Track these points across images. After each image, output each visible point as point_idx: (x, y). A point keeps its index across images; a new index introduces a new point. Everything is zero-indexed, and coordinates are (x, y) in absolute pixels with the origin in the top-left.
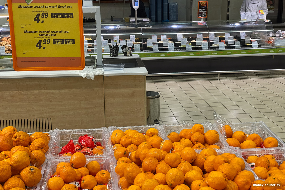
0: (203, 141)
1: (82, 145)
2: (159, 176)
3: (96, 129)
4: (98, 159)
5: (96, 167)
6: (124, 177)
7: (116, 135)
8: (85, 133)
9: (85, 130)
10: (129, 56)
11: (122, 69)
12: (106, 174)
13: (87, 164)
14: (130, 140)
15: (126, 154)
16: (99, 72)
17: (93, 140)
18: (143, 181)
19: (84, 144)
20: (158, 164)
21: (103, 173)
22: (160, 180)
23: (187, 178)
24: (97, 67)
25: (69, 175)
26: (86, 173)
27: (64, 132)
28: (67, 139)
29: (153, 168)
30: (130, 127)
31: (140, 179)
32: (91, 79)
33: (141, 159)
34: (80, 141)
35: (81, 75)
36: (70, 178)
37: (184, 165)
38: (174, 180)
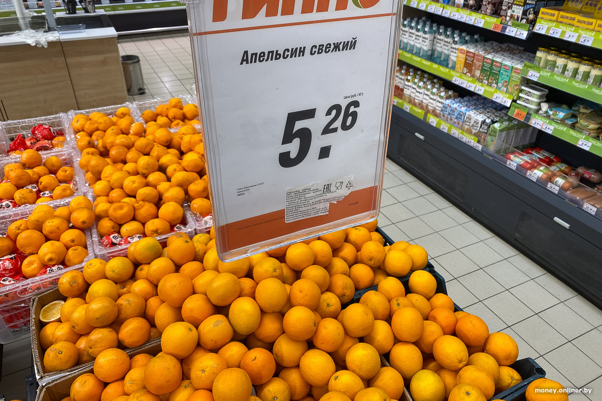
0: (182, 117)
1: (38, 137)
2: (129, 167)
3: (52, 116)
4: (58, 153)
5: (56, 164)
6: (89, 173)
7: (78, 121)
8: (38, 122)
9: (37, 119)
10: (91, 13)
11: (83, 30)
12: (69, 170)
13: (43, 161)
14: (96, 125)
15: (91, 144)
16: (53, 36)
17: (50, 129)
18: (111, 174)
19: (39, 136)
20: (127, 153)
21: (66, 170)
22: (131, 171)
23: (162, 164)
24: (50, 30)
25: (20, 179)
26: (44, 172)
27: (10, 124)
28: (15, 132)
29: (123, 157)
30: (96, 109)
31: (108, 172)
32: (43, 47)
33: (108, 148)
34: (33, 133)
35: (28, 43)
36: (22, 182)
37: (157, 150)
38: (146, 169)
